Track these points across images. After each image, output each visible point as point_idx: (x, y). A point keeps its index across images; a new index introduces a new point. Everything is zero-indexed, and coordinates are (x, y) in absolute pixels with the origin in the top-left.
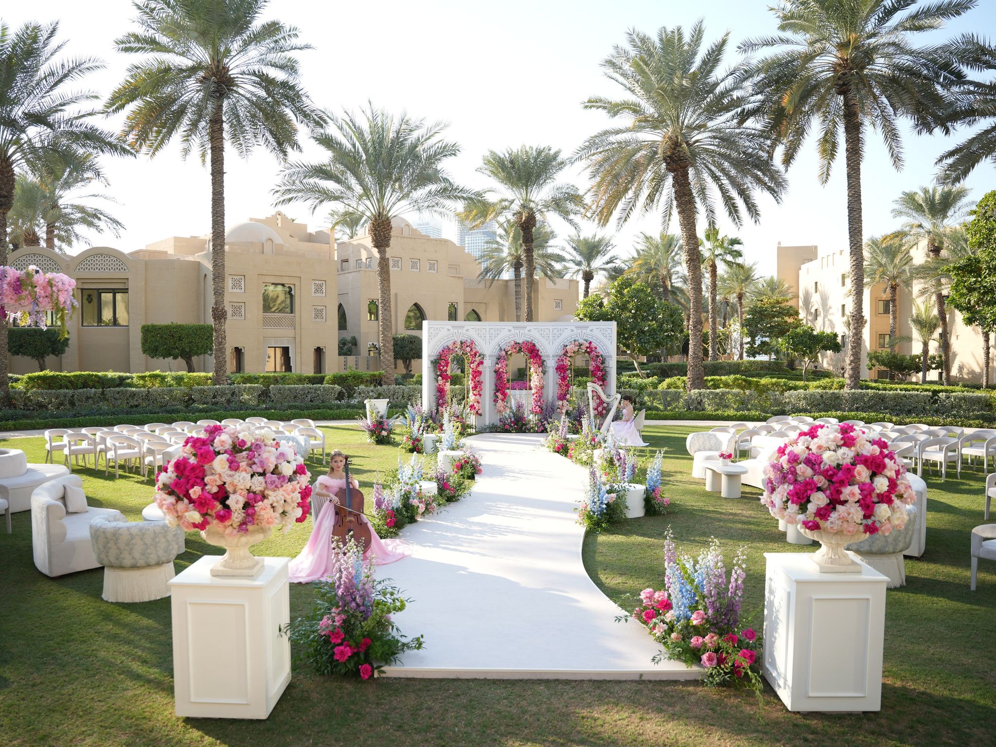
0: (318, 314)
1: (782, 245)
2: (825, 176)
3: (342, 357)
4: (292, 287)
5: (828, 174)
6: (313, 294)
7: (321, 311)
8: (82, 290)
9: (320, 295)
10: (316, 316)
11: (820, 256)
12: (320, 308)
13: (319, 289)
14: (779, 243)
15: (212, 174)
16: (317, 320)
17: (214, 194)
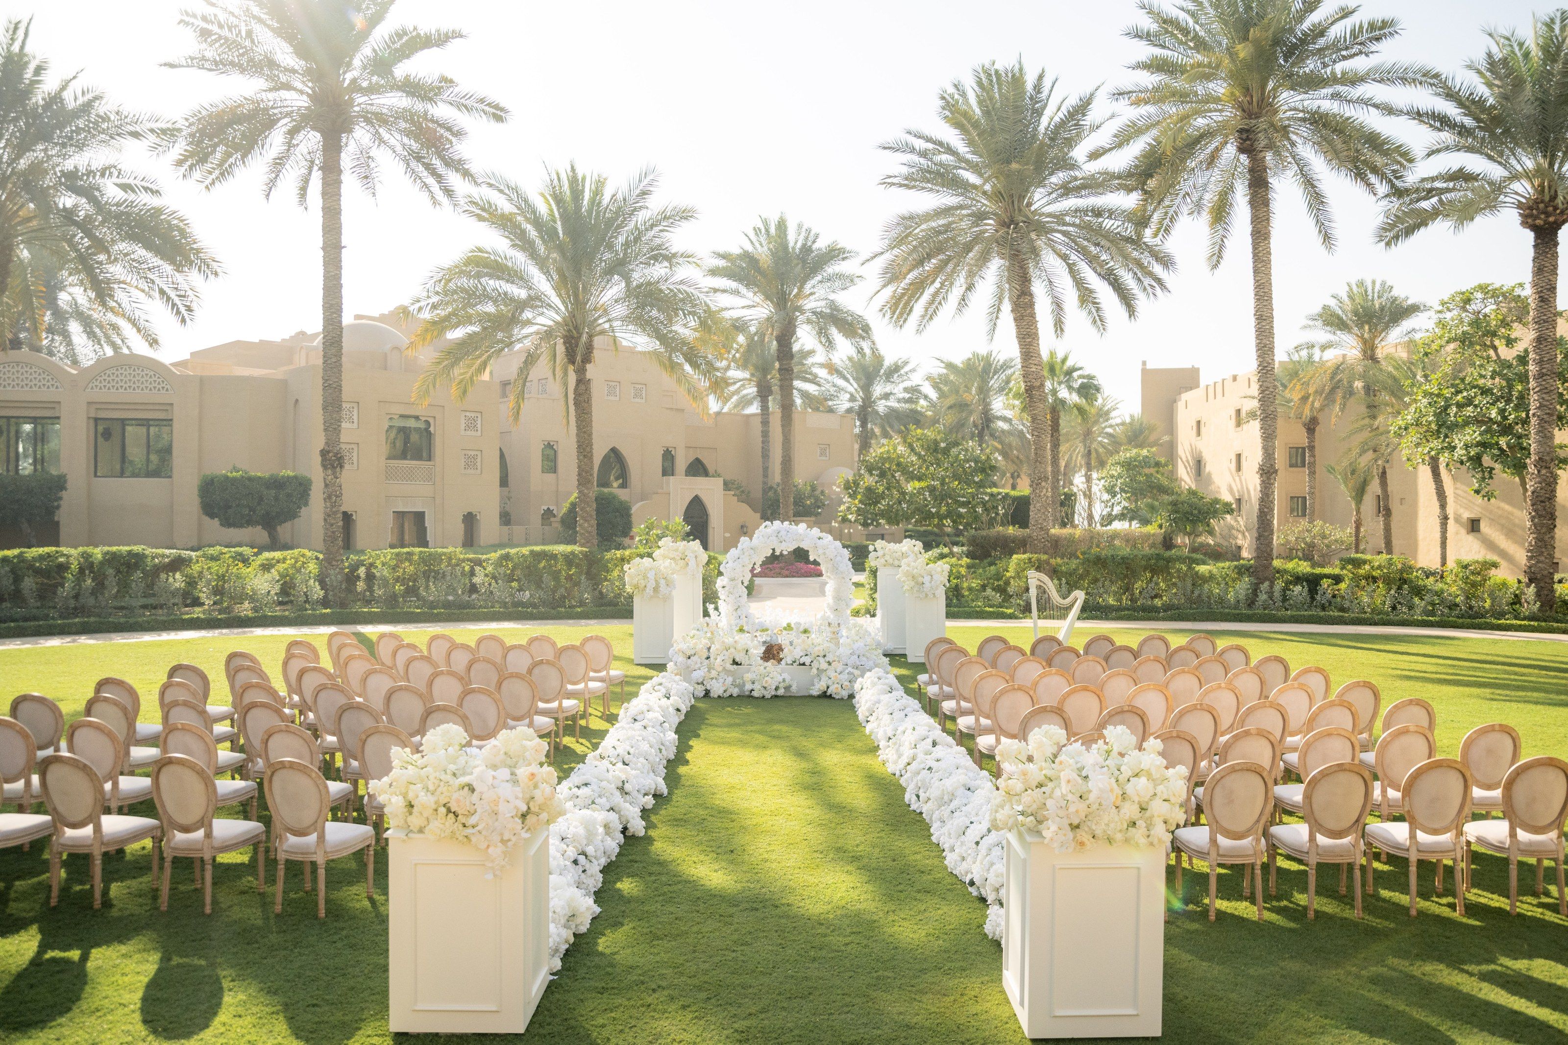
0: (471, 462)
1: (1149, 367)
2: (1216, 258)
3: (506, 528)
4: (431, 421)
5: (1220, 257)
6: (463, 433)
7: (475, 457)
8: (96, 420)
9: (473, 433)
10: (467, 466)
11: (1203, 383)
12: (472, 453)
13: (471, 425)
14: (1144, 363)
15: (323, 249)
16: (469, 471)
17: (326, 278)
